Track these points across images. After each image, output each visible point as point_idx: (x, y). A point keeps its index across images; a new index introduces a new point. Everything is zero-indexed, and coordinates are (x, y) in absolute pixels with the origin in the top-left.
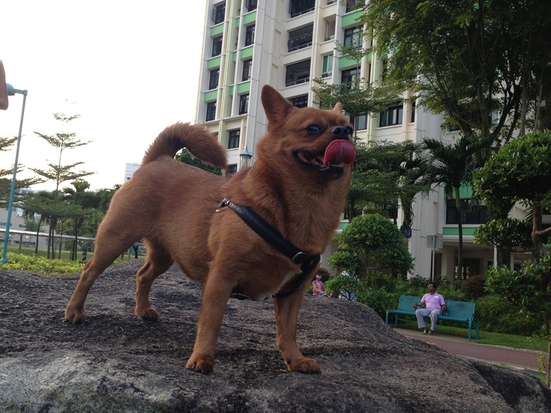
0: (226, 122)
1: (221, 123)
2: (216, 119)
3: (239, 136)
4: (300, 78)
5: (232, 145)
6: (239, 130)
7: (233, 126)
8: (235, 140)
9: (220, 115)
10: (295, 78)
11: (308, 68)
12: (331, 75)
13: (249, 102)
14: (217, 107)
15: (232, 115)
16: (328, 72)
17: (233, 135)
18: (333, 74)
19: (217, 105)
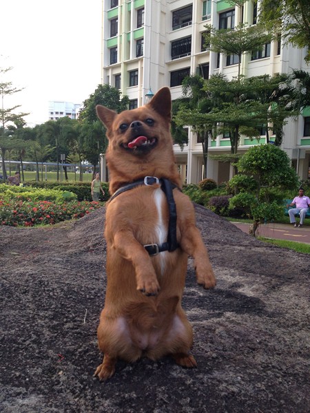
0: (127, 64)
1: (122, 65)
2: (118, 62)
3: (137, 75)
4: (184, 22)
5: (132, 83)
6: (137, 70)
7: (132, 68)
8: (134, 79)
9: (121, 59)
10: (180, 22)
11: (191, 13)
12: (210, 17)
13: (144, 46)
14: (118, 52)
15: (131, 58)
16: (207, 15)
17: (132, 75)
18: (212, 17)
19: (118, 50)
